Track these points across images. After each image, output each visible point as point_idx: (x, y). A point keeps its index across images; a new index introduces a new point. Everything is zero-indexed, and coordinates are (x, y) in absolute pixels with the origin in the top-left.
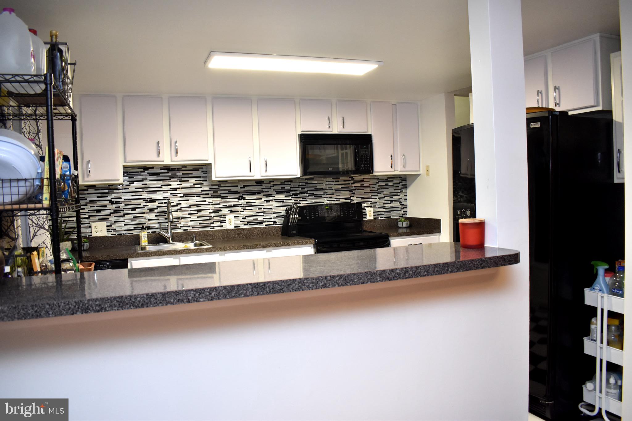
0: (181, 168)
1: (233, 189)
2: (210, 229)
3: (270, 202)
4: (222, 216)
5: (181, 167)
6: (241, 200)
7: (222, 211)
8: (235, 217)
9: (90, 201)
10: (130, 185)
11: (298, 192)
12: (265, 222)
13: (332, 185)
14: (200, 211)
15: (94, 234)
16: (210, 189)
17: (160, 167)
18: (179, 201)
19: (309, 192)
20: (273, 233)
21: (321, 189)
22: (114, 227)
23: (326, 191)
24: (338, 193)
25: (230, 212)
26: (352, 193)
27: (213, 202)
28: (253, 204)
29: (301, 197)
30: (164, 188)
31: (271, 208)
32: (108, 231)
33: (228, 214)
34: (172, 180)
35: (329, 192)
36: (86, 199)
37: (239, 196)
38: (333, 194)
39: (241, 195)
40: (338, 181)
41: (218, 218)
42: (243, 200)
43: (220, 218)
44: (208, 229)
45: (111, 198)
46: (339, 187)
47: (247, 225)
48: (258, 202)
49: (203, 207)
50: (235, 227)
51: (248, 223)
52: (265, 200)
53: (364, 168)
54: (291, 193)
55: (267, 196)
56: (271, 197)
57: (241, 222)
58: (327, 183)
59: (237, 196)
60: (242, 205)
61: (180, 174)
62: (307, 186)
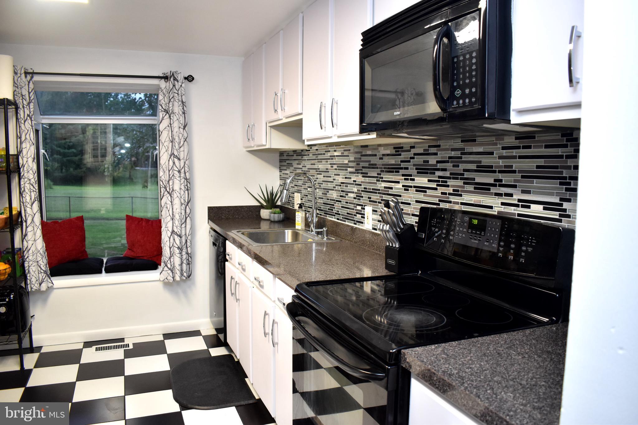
3: (408, 190)
4: (363, 205)
6: (379, 181)
7: (363, 197)
8: (373, 211)
11: (447, 174)
13: (514, 157)
14: (347, 193)
15: (295, 207)
16: (355, 158)
18: (334, 175)
19: (466, 175)
21: (488, 169)
22: (303, 201)
23: (500, 176)
24: (526, 185)
25: (369, 201)
26: (567, 190)
28: (390, 192)
29: (452, 186)
31: (410, 204)
33: (368, 204)
35: (506, 178)
36: (293, 166)
38: (515, 186)
39: (379, 171)
40: (530, 147)
43: (361, 208)
44: (352, 224)
45: (302, 166)
46: (531, 165)
48: (395, 188)
49: (349, 188)
50: (373, 229)
52: (403, 186)
53: (461, 102)
55: (406, 177)
56: (410, 180)
57: (378, 221)
58: (505, 153)
59: (376, 173)
60: (380, 190)
62: (465, 158)
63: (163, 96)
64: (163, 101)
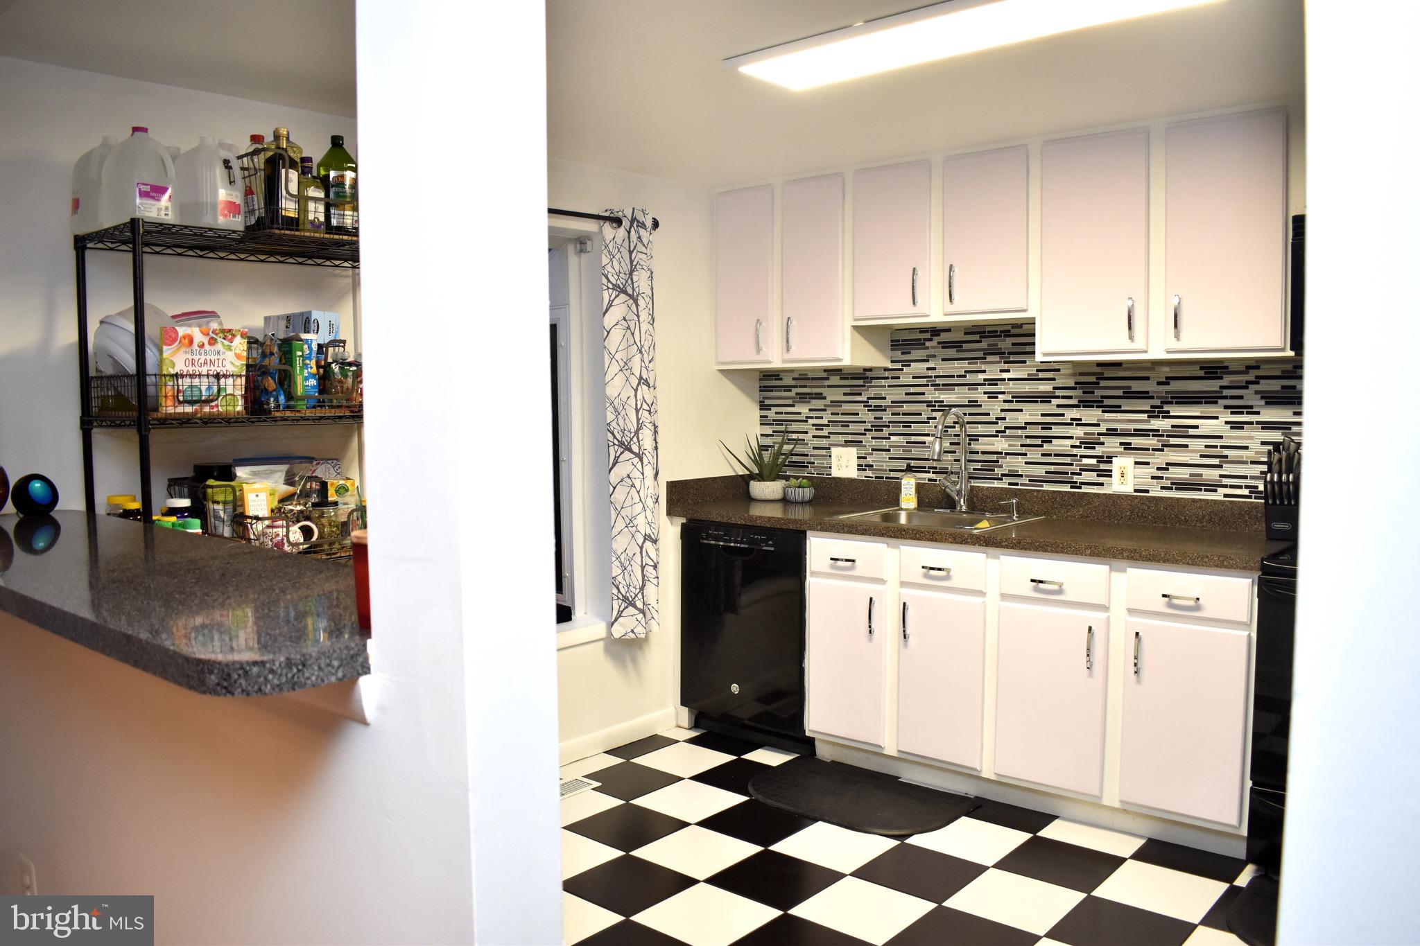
0: (1009, 331)
1: (1136, 386)
2: (1072, 487)
3: (1242, 428)
4: (1103, 457)
5: (1009, 328)
6: (1158, 417)
7: (1103, 443)
8: (1136, 463)
9: (832, 402)
10: (902, 370)
12: (1225, 486)
14: (1048, 440)
15: (835, 473)
16: (1076, 383)
17: (965, 329)
18: (1002, 410)
20: (1246, 521)
22: (870, 460)
25: (1125, 449)
27: (1080, 420)
28: (1192, 432)
30: (970, 378)
31: (1246, 448)
32: (861, 468)
33: (1120, 453)
34: (989, 358)
36: (825, 398)
37: (1152, 407)
39: (1157, 402)
41: (1094, 461)
42: (1163, 417)
43: (1098, 462)
44: (1066, 488)
45: (868, 398)
47: (1170, 488)
48: (1206, 427)
49: (1056, 431)
50: (1136, 491)
51: (1172, 483)
52: (1227, 423)
55: (1236, 410)
56: (1248, 413)
57: (1153, 478)
59: (1146, 405)
60: (1158, 431)
61: (1006, 344)
63: (609, 256)
64: (609, 268)
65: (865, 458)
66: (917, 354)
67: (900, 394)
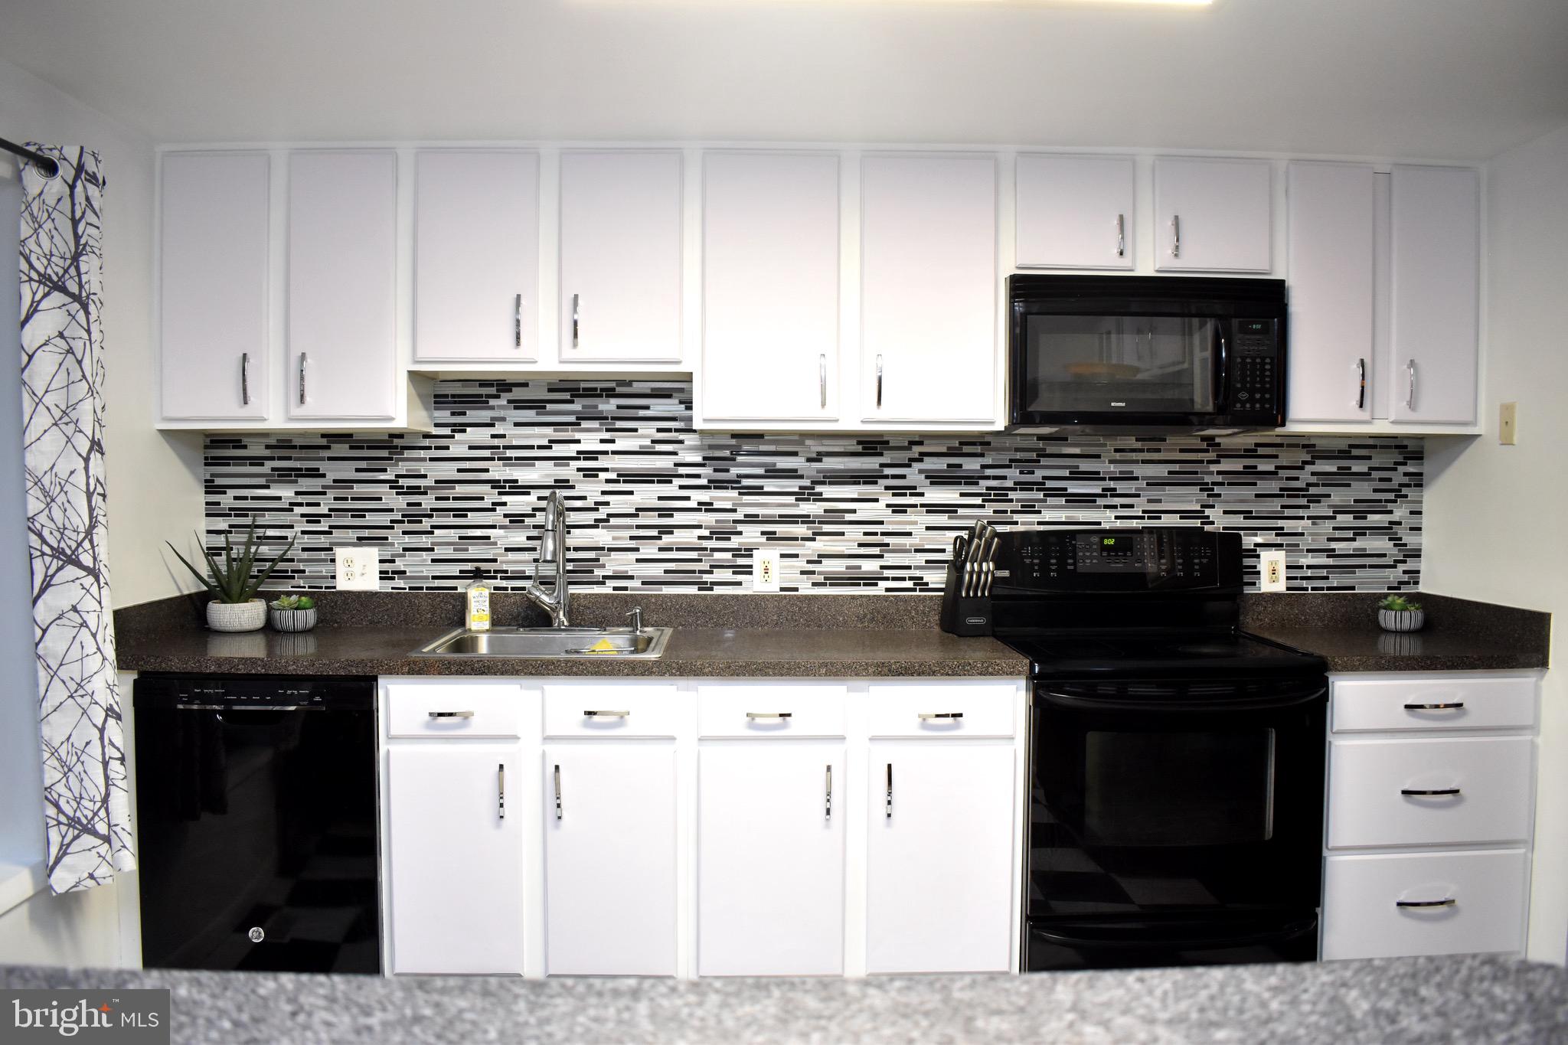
0: (613, 389)
1: (783, 463)
2: (700, 589)
3: (905, 512)
4: (740, 550)
5: (613, 385)
6: (809, 500)
7: (740, 533)
8: (783, 556)
9: (335, 481)
10: (453, 437)
11: (1009, 484)
12: (887, 579)
13: (1136, 462)
14: (668, 530)
15: (342, 584)
16: (705, 458)
17: (549, 384)
18: (604, 493)
19: (1049, 484)
20: (913, 617)
21: (1093, 476)
22: (399, 564)
23: (1112, 484)
24: (1155, 493)
25: (768, 539)
26: (1209, 495)
27: (712, 504)
28: (848, 517)
29: (1018, 500)
30: (558, 450)
31: (910, 534)
32: (384, 576)
33: (762, 544)
34: (585, 424)
35: (1121, 487)
36: (323, 476)
37: (801, 488)
38: (1138, 496)
39: (806, 483)
40: (1159, 450)
41: (728, 555)
42: (814, 500)
43: (734, 556)
44: (693, 590)
45: (397, 476)
46: (1162, 471)
47: (824, 584)
48: (865, 511)
49: (679, 518)
50: (782, 589)
51: (825, 579)
52: (888, 506)
53: (1248, 405)
54: (984, 483)
55: (898, 490)
56: (912, 495)
57: (803, 573)
58: (1118, 456)
59: (793, 485)
60: (809, 516)
61: (609, 406)
62: (1044, 461)
63: (31, 225)
64: (31, 245)
65: (393, 561)
66: (473, 415)
67: (449, 471)
